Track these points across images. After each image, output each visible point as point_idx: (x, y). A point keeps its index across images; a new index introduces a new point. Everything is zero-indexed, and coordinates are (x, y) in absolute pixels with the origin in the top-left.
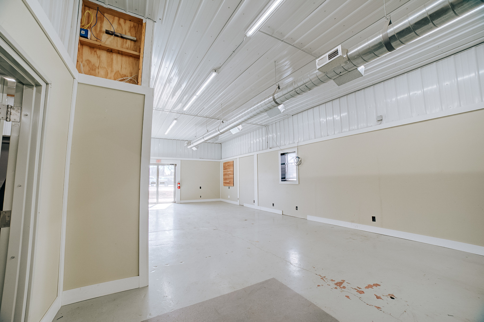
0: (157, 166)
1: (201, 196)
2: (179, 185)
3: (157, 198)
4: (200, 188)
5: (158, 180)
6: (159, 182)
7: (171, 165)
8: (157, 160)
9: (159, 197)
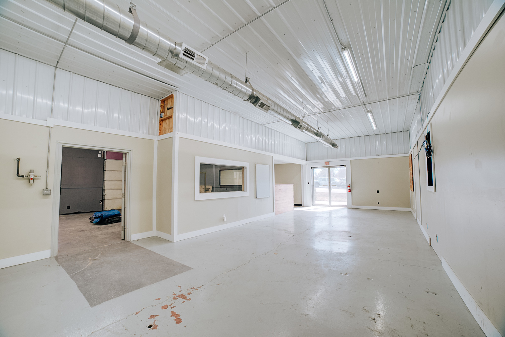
0: (328, 169)
1: (378, 202)
2: (349, 188)
3: (330, 201)
4: (378, 192)
5: (329, 183)
6: (331, 185)
7: (341, 166)
8: (325, 162)
9: (332, 200)
